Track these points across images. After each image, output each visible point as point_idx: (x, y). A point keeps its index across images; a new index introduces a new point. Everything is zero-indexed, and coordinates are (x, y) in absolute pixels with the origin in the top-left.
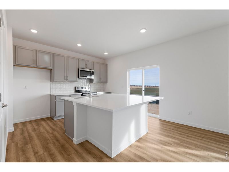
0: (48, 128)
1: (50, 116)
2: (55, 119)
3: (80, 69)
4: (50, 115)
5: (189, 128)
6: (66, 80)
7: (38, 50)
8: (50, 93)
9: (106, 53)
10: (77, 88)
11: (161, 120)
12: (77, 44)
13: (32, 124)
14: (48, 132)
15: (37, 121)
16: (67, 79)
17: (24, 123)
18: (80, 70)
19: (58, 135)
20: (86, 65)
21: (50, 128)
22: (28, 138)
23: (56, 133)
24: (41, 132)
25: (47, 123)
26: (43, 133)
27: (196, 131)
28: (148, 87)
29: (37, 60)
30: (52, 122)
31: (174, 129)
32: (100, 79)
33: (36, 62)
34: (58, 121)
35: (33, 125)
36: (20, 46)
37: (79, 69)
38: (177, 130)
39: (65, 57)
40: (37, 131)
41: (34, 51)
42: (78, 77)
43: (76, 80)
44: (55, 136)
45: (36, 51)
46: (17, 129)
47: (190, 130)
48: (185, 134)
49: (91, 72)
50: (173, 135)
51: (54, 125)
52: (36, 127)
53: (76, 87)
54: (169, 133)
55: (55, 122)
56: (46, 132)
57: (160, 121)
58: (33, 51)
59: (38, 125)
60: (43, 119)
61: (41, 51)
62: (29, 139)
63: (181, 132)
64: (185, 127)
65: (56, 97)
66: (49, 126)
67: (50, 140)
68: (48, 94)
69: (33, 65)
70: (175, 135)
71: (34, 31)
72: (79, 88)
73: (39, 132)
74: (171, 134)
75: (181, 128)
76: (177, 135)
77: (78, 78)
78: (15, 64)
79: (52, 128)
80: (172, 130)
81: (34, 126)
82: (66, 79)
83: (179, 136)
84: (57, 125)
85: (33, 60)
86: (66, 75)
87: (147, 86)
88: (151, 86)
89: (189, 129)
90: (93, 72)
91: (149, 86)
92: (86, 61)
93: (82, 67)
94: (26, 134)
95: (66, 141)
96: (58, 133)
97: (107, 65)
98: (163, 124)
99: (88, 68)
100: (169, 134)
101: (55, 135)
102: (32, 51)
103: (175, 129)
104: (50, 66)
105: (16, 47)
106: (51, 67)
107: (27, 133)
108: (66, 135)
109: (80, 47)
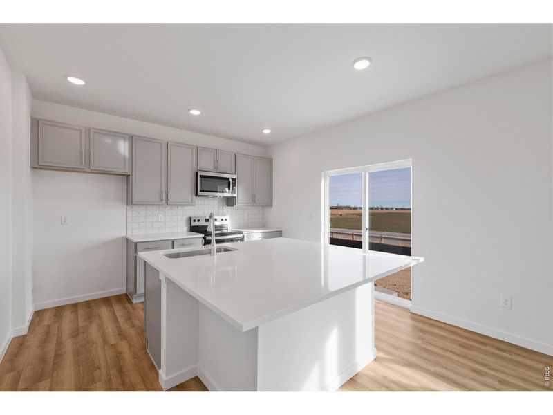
0: (110, 329)
1: (125, 292)
2: (134, 301)
3: (200, 173)
4: (125, 288)
5: (504, 351)
6: (164, 202)
7: (92, 128)
8: (125, 235)
9: (267, 131)
10: (194, 221)
11: (416, 317)
12: (189, 110)
13: (77, 314)
14: (105, 341)
15: (90, 307)
16: (167, 200)
17: (58, 311)
18: (201, 176)
19: (127, 355)
20: (216, 162)
21: (115, 329)
22: (52, 359)
23: (124, 346)
24: (88, 342)
25: (114, 313)
26: (93, 343)
27: (529, 362)
28: (384, 211)
29: (90, 154)
30: (126, 308)
31: (457, 351)
32: (253, 196)
33: (88, 158)
34: (141, 306)
35: (77, 318)
36: (49, 119)
37: (197, 173)
38: (465, 357)
39: (161, 144)
40: (81, 336)
41: (83, 132)
42: (197, 195)
43: (190, 201)
44: (118, 357)
45: (88, 130)
46: (37, 328)
47: (510, 356)
48: (493, 373)
49: (228, 179)
50: (452, 375)
51: (128, 318)
52: (81, 324)
53: (191, 218)
54: (441, 365)
55: (133, 309)
56: (100, 341)
57: (413, 319)
58: (81, 130)
59: (89, 317)
60: (106, 301)
61: (100, 130)
62: (55, 360)
63: (480, 363)
64: (493, 346)
65: (136, 245)
66: (116, 321)
67: (103, 370)
68: (122, 237)
69: (82, 167)
70: (461, 375)
71: (76, 81)
72: (199, 221)
73: (85, 339)
74: (446, 368)
75: (476, 349)
76: (465, 376)
77: (194, 197)
78: (37, 166)
79: (120, 328)
80: (449, 354)
81: (81, 318)
82: (165, 199)
83: (473, 380)
84: (134, 321)
85: (81, 153)
86: (164, 190)
87: (382, 209)
88: (392, 209)
89: (504, 354)
90: (234, 180)
91: (387, 209)
92: (216, 152)
93: (207, 167)
94: (52, 346)
95: (141, 375)
96: (130, 346)
97: (271, 160)
98: (423, 331)
99: (221, 170)
100: (439, 369)
101: (120, 353)
102: (79, 132)
103: (459, 350)
104: (125, 168)
105: (38, 122)
106: (127, 171)
107: (54, 341)
108: (148, 356)
109: (197, 116)
